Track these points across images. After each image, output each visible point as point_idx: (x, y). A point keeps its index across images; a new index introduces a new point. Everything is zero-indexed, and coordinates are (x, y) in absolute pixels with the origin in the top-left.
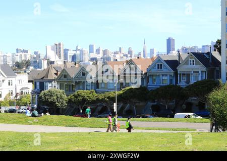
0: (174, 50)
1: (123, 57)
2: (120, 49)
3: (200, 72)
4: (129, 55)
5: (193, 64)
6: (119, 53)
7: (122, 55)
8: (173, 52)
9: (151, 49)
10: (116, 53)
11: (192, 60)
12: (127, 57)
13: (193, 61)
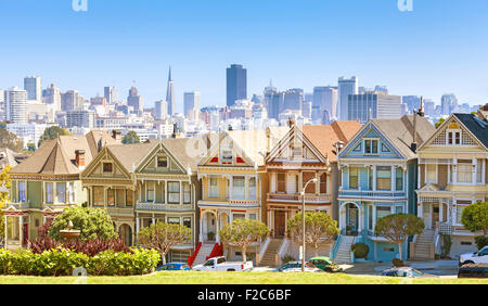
0: (244, 96)
1: (115, 114)
2: (107, 89)
3: (475, 162)
4: (131, 108)
5: (457, 142)
6: (105, 100)
7: (112, 108)
8: (244, 102)
9: (186, 94)
10: (95, 102)
11: (454, 131)
12: (126, 112)
13: (457, 134)
